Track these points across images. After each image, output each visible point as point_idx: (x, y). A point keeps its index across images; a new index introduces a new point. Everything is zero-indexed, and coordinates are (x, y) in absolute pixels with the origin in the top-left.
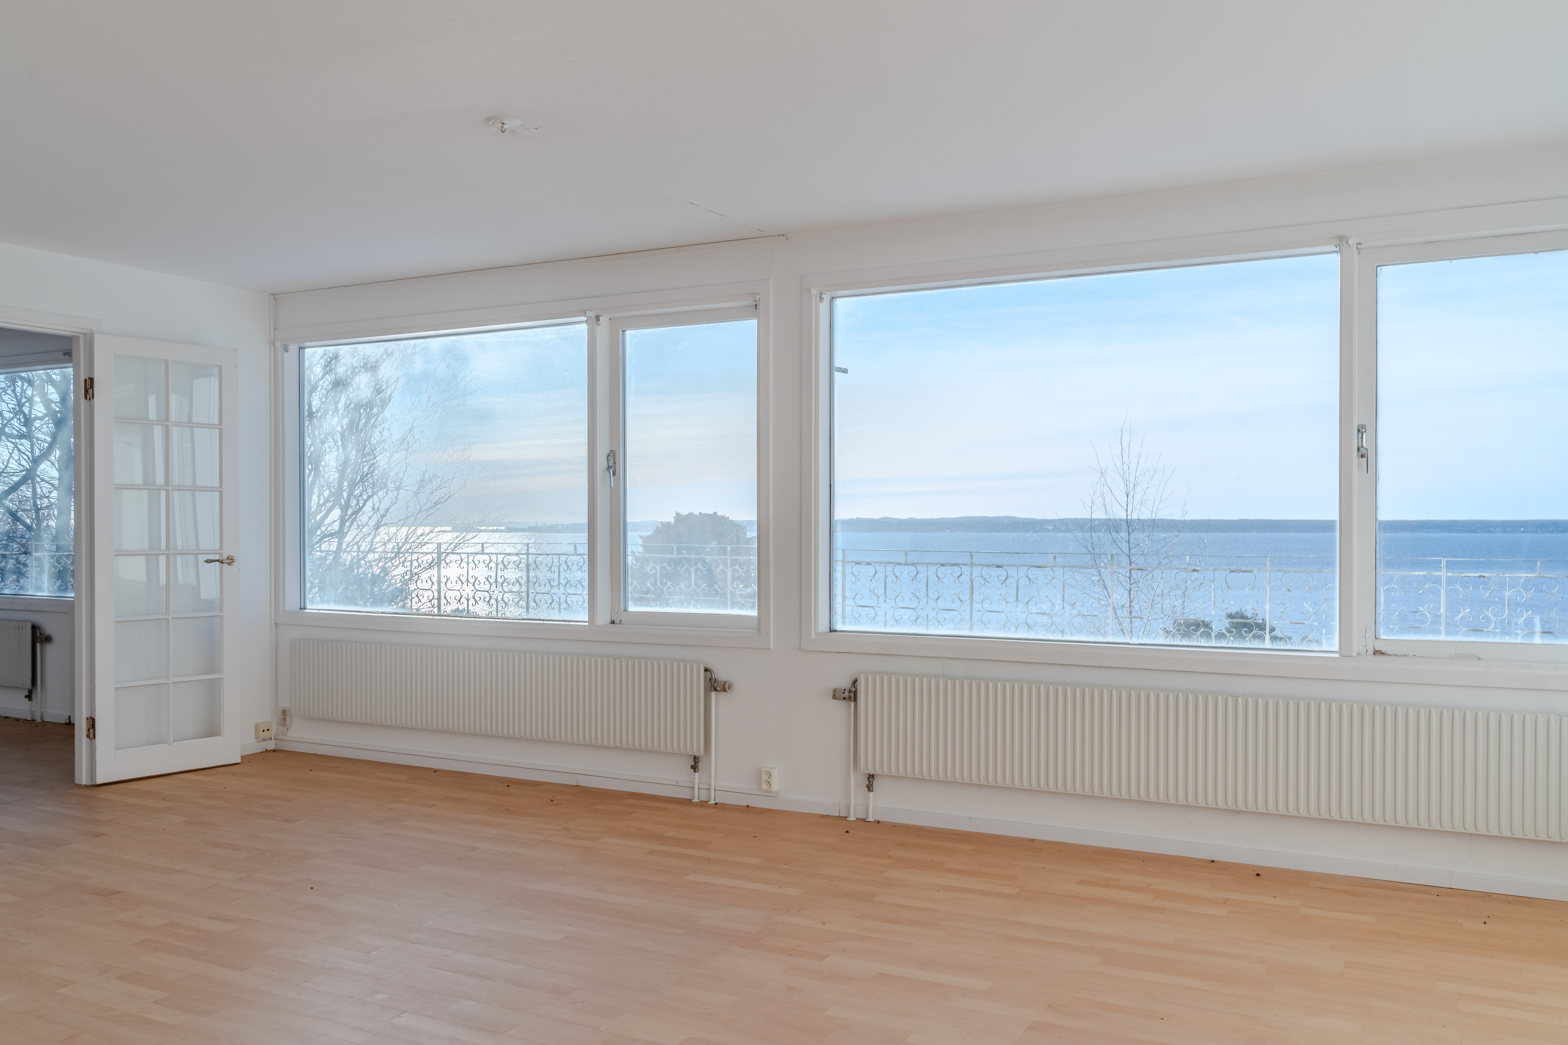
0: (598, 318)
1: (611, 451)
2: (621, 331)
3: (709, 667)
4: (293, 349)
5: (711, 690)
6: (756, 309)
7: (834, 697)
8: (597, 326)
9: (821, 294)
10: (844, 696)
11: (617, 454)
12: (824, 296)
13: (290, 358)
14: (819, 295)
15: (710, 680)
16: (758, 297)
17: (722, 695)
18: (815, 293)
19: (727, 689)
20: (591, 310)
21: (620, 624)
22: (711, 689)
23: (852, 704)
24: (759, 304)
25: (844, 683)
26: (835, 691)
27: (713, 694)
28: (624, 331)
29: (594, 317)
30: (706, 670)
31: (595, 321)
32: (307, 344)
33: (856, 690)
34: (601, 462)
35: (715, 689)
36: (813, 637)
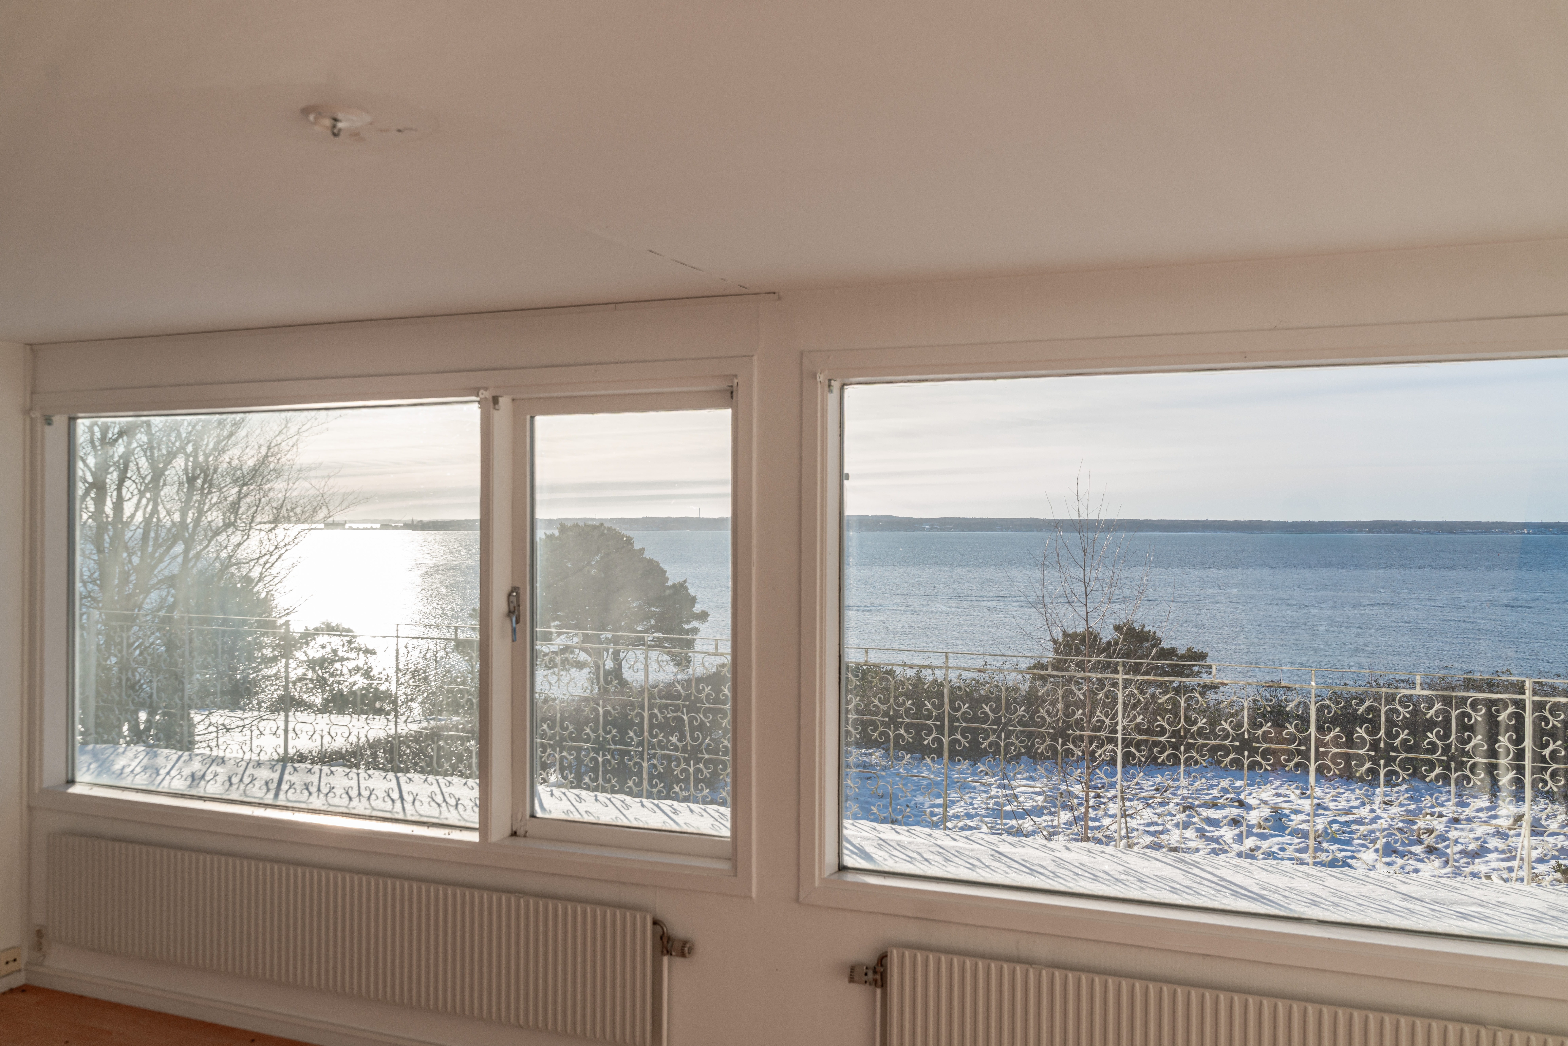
0: (495, 400)
1: (514, 589)
2: (528, 417)
3: (659, 917)
4: (60, 421)
5: (663, 954)
6: (732, 398)
7: (852, 980)
8: (495, 412)
9: (830, 380)
10: (866, 978)
11: (522, 592)
12: (833, 383)
13: (55, 433)
14: (827, 383)
15: (661, 938)
16: (736, 381)
17: (678, 961)
18: (821, 379)
19: (687, 955)
20: (486, 389)
21: (525, 836)
22: (662, 952)
23: (879, 991)
24: (737, 391)
25: (864, 954)
26: (853, 969)
27: (666, 959)
28: (532, 418)
29: (491, 399)
30: (655, 923)
31: (491, 404)
32: (80, 415)
33: (885, 971)
34: (499, 605)
35: (668, 952)
36: (817, 884)
